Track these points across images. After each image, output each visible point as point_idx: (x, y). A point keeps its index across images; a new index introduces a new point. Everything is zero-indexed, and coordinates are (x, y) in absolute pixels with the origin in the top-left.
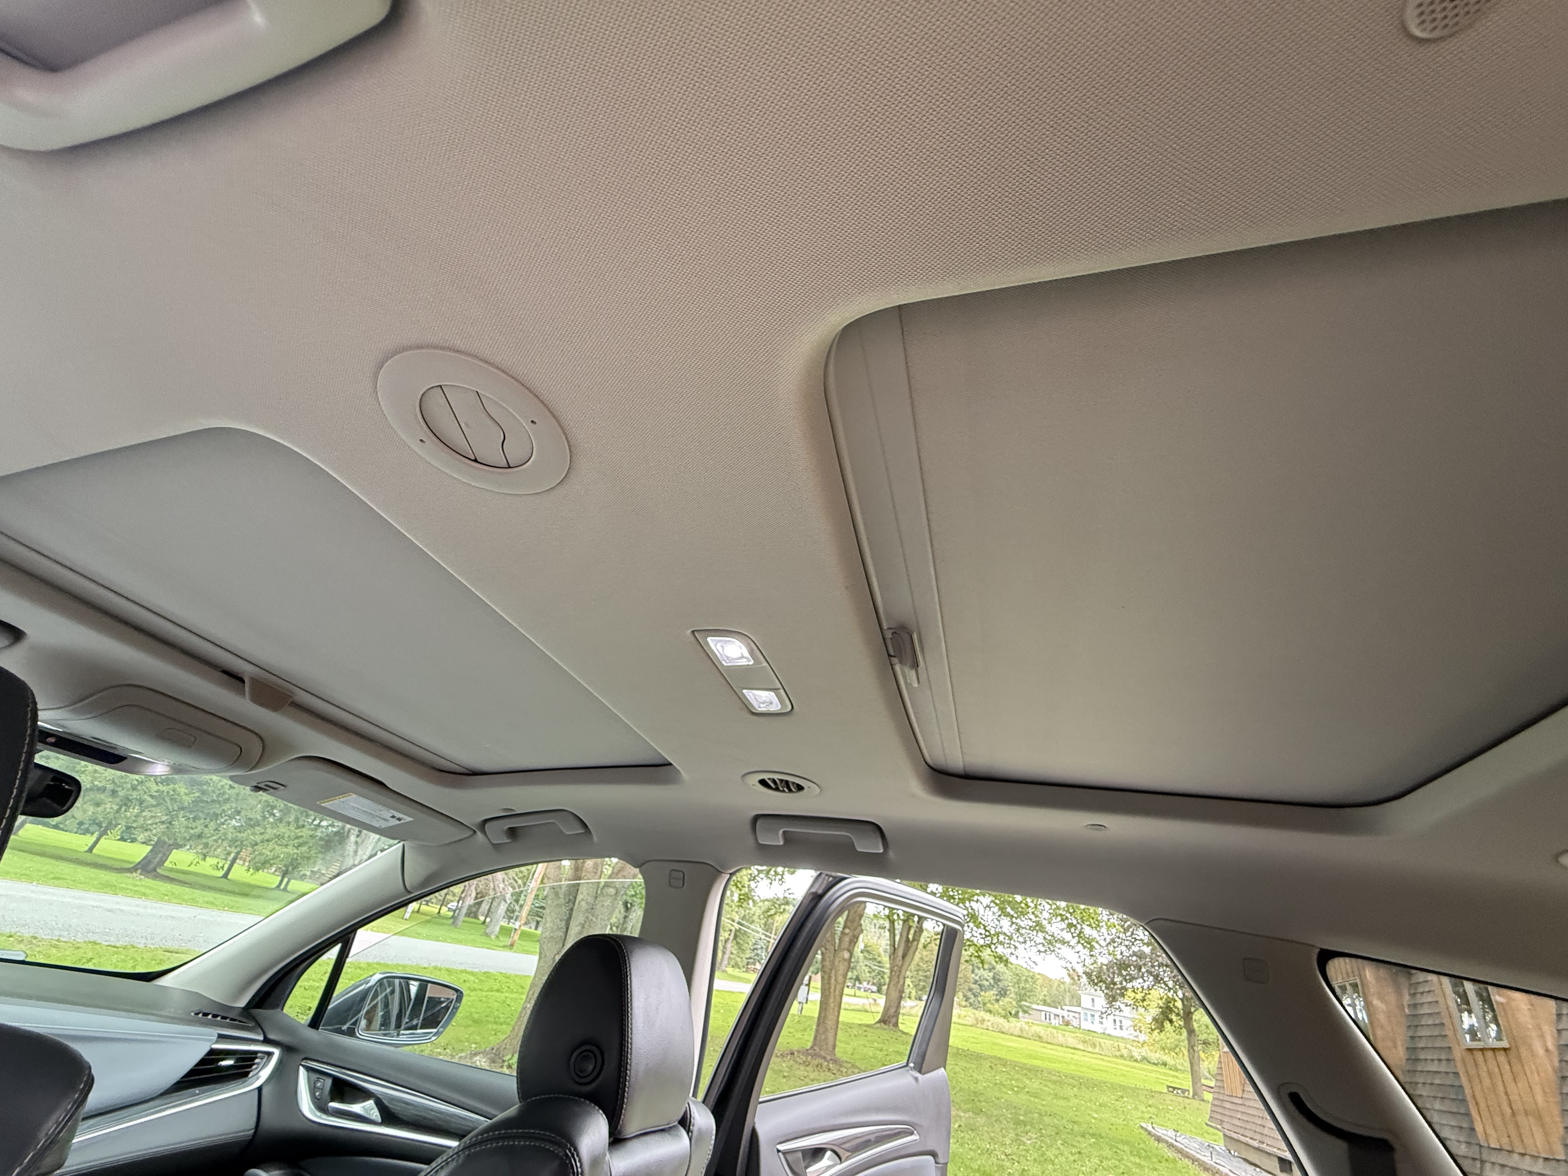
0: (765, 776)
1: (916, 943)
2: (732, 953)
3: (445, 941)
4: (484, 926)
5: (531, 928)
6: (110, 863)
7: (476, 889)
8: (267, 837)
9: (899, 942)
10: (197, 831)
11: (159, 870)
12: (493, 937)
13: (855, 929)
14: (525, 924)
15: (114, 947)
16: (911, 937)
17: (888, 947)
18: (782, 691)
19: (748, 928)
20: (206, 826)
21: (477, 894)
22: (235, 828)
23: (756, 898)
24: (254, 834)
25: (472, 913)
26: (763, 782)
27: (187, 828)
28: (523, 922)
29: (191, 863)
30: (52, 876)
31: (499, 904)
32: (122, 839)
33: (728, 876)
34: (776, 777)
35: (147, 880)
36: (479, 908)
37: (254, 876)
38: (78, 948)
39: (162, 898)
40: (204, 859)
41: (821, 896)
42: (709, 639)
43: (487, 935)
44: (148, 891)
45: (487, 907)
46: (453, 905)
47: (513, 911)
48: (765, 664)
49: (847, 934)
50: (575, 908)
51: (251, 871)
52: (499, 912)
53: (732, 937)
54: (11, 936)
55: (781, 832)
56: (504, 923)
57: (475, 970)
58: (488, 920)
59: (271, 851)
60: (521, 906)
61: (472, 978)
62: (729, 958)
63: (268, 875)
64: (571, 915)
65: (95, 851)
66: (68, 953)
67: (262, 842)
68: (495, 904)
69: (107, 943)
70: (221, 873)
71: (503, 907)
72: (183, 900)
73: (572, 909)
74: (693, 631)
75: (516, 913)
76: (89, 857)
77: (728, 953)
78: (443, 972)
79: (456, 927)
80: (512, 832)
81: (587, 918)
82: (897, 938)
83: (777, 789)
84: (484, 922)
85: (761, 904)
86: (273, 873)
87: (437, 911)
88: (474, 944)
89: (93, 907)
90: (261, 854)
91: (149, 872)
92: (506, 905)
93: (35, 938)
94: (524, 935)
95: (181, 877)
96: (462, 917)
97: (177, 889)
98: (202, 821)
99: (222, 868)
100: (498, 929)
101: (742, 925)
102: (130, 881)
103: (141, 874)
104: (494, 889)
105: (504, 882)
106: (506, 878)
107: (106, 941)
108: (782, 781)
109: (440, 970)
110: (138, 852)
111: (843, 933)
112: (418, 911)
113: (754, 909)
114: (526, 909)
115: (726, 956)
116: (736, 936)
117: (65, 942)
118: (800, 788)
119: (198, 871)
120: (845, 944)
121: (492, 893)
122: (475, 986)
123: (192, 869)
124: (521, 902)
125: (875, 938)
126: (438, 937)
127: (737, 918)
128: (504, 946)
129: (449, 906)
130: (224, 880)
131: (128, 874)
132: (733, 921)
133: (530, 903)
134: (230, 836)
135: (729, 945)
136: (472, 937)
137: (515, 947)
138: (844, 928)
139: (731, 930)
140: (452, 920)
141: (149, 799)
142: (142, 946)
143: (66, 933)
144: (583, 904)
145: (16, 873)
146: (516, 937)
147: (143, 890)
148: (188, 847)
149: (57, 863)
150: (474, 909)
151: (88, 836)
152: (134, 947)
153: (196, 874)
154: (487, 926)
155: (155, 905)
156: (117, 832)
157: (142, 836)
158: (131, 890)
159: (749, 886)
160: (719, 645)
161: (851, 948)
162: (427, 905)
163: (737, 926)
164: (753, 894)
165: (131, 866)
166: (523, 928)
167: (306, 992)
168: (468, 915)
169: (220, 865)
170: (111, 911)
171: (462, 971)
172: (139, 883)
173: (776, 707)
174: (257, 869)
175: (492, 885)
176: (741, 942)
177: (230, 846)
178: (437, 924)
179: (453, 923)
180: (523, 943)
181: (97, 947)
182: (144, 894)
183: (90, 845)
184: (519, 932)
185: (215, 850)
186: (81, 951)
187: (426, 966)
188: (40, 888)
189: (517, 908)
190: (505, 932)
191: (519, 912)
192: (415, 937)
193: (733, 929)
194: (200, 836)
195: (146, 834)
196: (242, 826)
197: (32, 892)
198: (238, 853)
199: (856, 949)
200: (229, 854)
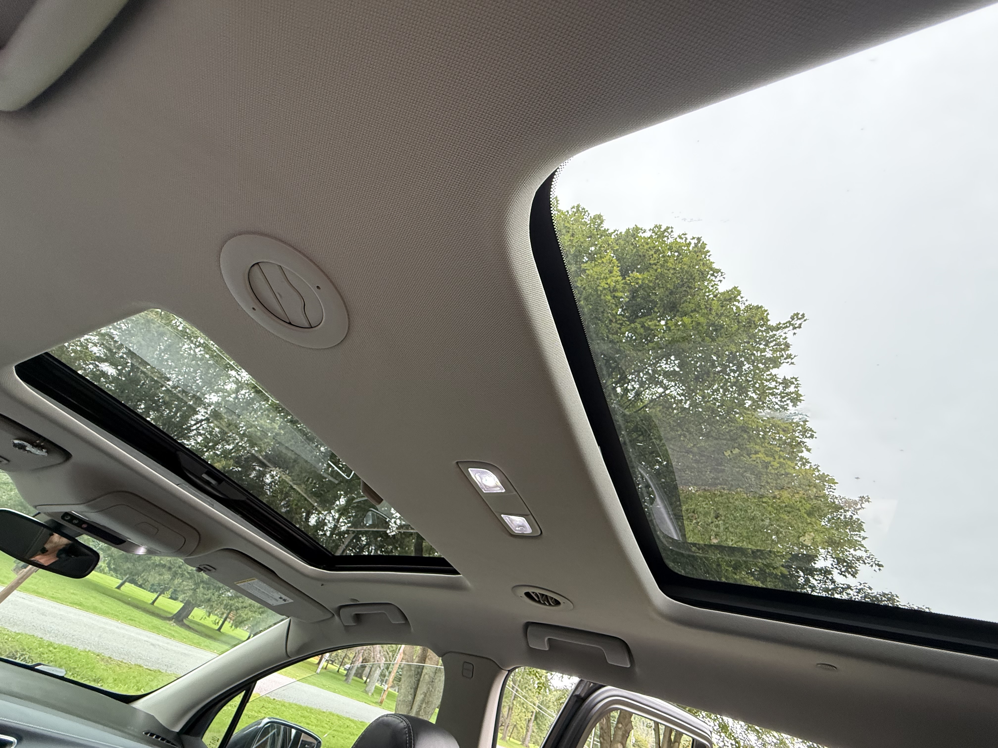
0: (530, 590)
1: (677, 744)
2: (533, 732)
3: (339, 693)
4: (365, 685)
5: (395, 690)
6: (161, 613)
7: (363, 656)
8: (245, 605)
9: (663, 741)
10: (208, 597)
11: (185, 621)
12: (370, 694)
13: (626, 726)
14: (392, 687)
15: (150, 670)
16: (672, 737)
17: (654, 744)
18: (531, 516)
19: (546, 712)
20: (213, 594)
21: (363, 660)
22: (228, 597)
23: (551, 687)
24: (238, 602)
25: (359, 674)
26: (528, 595)
27: (204, 594)
28: (390, 685)
29: (202, 618)
30: (129, 618)
31: (376, 670)
32: (171, 598)
33: (507, 672)
34: (538, 591)
35: (177, 626)
36: (364, 670)
37: (234, 631)
38: (131, 668)
39: (183, 640)
40: (209, 616)
41: (584, 699)
42: (469, 469)
43: (366, 692)
44: (176, 635)
45: (369, 670)
46: (348, 666)
47: (385, 676)
48: (515, 493)
49: (620, 729)
50: (421, 679)
51: (233, 627)
52: (376, 675)
53: (533, 718)
54: (98, 655)
55: (546, 639)
56: (378, 684)
57: (355, 719)
58: (368, 680)
59: (246, 615)
60: (390, 673)
61: (353, 725)
62: (531, 736)
63: (243, 631)
64: (418, 684)
65: (155, 604)
66: (125, 671)
67: (242, 608)
68: (373, 669)
69: (146, 667)
70: (217, 627)
71: (378, 672)
72: (193, 643)
73: (419, 680)
74: (457, 463)
75: (386, 678)
76: (151, 607)
77: (530, 731)
78: (334, 717)
79: (347, 683)
80: (358, 618)
81: (429, 688)
82: (661, 737)
83: (539, 602)
84: (365, 682)
85: (555, 693)
86: (246, 630)
87: (337, 669)
88: (357, 697)
89: (145, 641)
90: (240, 616)
91: (179, 621)
92: (380, 671)
93: (110, 658)
94: (390, 695)
95: (196, 627)
96: (352, 676)
97: (191, 635)
98: (211, 591)
99: (218, 623)
100: (373, 688)
101: (541, 709)
102: (168, 626)
103: (174, 622)
104: (374, 658)
105: (380, 653)
106: (382, 651)
107: (146, 666)
108: (543, 595)
109: (333, 715)
110: (176, 606)
111: (616, 727)
112: (326, 668)
113: (550, 696)
114: (393, 675)
115: (529, 734)
116: (536, 718)
117: (125, 663)
118: (557, 603)
119: (206, 624)
120: (619, 738)
121: (372, 660)
122: (354, 731)
123: (202, 622)
124: (390, 669)
125: (644, 735)
126: (335, 689)
127: (537, 702)
128: (376, 703)
129: (345, 667)
130: (218, 632)
131: (168, 622)
132: (534, 704)
133: (395, 671)
134: (225, 602)
135: (531, 724)
136: (356, 692)
137: (383, 705)
138: (618, 722)
139: (532, 712)
140: (345, 678)
141: (186, 574)
142: (164, 671)
143: (127, 657)
144: (427, 676)
145: (112, 614)
146: (385, 697)
147: (173, 633)
148: (203, 607)
149: (134, 610)
150: (360, 671)
151: (155, 593)
152: (160, 672)
153: (204, 626)
154: (367, 686)
155: (178, 644)
156: (169, 593)
157: (181, 597)
158: (167, 632)
159: (546, 677)
160: (477, 475)
161: (624, 743)
162: (332, 664)
163: (537, 709)
164: (549, 684)
165: (170, 616)
166: (389, 690)
167: (248, 720)
168: (356, 675)
169: (217, 621)
170: (153, 645)
171: (347, 719)
172: (172, 628)
173: (528, 530)
174: (236, 627)
175: (372, 654)
176: (540, 722)
177: (224, 609)
178: (335, 678)
179: (346, 680)
180: (388, 702)
181: (141, 669)
182: (173, 636)
183: (153, 599)
184: (386, 693)
185: (216, 610)
186: (132, 670)
187: (325, 711)
188: (123, 625)
189: (387, 673)
190: (379, 691)
191: (388, 677)
192: (321, 688)
193: (534, 711)
194: (209, 600)
195: (183, 596)
196: (232, 596)
197: (118, 627)
198: (229, 614)
199: (628, 741)
200: (223, 614)
